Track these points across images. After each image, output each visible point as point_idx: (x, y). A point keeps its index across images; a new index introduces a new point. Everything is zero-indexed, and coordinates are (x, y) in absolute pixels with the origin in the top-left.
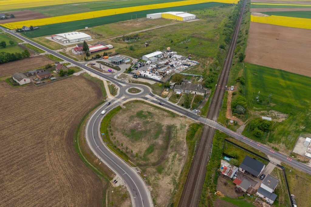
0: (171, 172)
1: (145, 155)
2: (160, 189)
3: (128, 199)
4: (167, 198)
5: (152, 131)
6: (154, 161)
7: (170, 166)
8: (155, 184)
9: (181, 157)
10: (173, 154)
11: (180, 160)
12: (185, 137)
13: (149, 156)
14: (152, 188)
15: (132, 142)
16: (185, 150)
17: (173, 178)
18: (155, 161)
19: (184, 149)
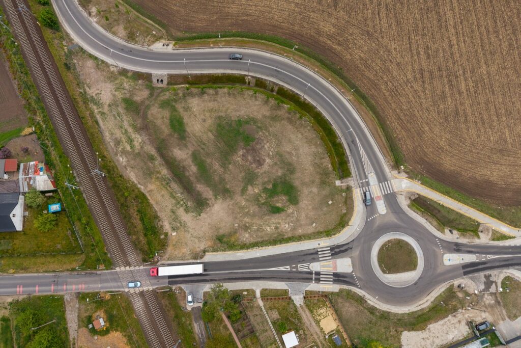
0: (112, 112)
1: (174, 109)
2: (102, 78)
3: (126, 38)
4: (85, 74)
5: (217, 166)
6: (153, 112)
7: (121, 119)
8: (116, 79)
9: (120, 149)
10: (137, 144)
11: (118, 142)
12: (149, 198)
13: (166, 113)
14: (113, 71)
15: (220, 118)
16: (125, 167)
17: (101, 106)
18: (149, 112)
19: (129, 169)
